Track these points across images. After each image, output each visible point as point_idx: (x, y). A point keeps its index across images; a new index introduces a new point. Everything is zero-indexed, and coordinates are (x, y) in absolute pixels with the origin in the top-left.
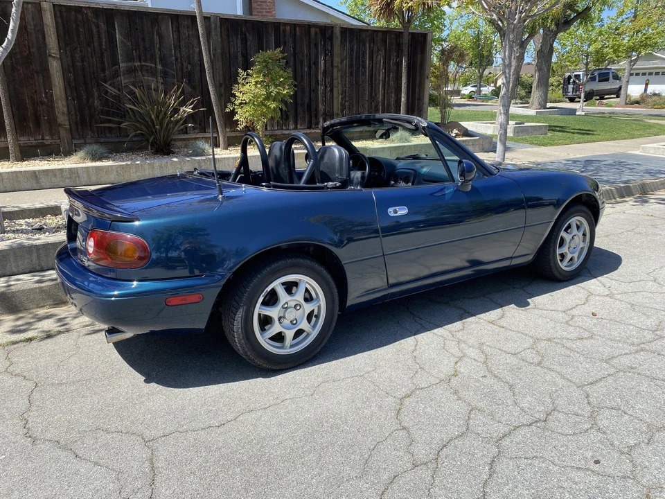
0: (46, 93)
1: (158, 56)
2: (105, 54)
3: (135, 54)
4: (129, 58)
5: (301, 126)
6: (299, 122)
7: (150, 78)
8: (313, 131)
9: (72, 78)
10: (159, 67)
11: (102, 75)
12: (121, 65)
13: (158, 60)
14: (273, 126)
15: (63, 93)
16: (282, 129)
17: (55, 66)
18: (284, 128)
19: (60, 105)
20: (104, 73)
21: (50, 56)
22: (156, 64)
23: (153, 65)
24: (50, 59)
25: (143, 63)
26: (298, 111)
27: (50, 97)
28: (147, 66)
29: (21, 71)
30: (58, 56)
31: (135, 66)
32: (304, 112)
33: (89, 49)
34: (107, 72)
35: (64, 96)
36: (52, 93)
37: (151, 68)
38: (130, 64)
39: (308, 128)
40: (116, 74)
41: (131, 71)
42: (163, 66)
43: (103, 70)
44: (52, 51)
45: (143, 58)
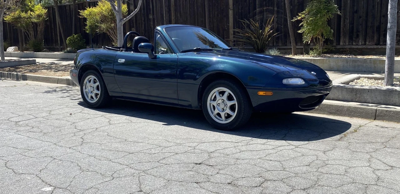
0: (227, 25)
1: (275, 3)
2: (251, 5)
3: (264, 3)
4: (261, 6)
5: (369, 42)
6: (368, 40)
7: (270, 15)
8: (380, 47)
9: (237, 18)
10: (276, 9)
11: (249, 15)
12: (257, 10)
13: (275, 5)
14: (345, 42)
15: (233, 25)
16: (353, 45)
17: (231, 12)
18: (354, 44)
19: (231, 30)
20: (250, 14)
21: (230, 8)
22: (274, 7)
23: (272, 8)
24: (229, 10)
25: (267, 8)
26: (368, 32)
27: (228, 27)
28: (269, 9)
29: (220, 16)
30: (232, 8)
31: (264, 10)
32: (373, 33)
33: (245, 4)
34: (251, 14)
35: (233, 27)
36: (229, 25)
37: (271, 9)
38: (261, 9)
39: (375, 45)
40: (255, 15)
41: (261, 12)
42: (277, 8)
43: (249, 13)
44: (230, 7)
45: (267, 5)
